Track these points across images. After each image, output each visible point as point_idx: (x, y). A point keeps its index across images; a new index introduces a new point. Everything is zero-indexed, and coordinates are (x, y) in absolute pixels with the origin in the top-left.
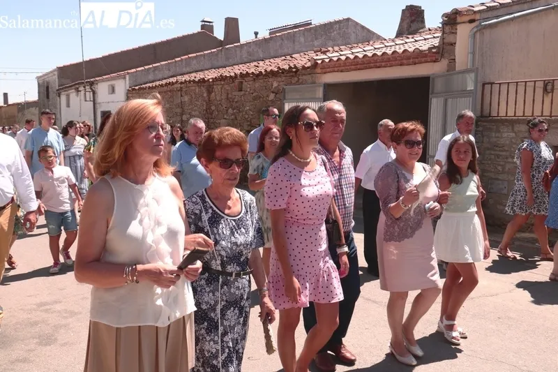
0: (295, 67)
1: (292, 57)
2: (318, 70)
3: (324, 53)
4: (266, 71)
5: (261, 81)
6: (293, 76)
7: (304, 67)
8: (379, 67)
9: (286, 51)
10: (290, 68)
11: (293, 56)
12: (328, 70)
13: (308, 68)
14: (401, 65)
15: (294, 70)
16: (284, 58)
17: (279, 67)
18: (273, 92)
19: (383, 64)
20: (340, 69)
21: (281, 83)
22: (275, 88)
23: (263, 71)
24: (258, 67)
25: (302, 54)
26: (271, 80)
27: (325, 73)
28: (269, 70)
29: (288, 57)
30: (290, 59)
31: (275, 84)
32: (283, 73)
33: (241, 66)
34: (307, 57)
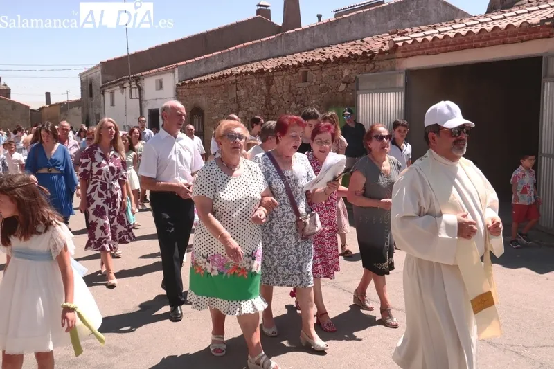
0: (371, 52)
1: (363, 41)
2: (399, 54)
3: (402, 34)
4: (335, 57)
5: (329, 69)
6: (367, 62)
7: (381, 52)
8: (475, 48)
9: (354, 34)
10: (364, 52)
11: (365, 39)
12: (410, 54)
13: (386, 52)
14: (503, 44)
15: (369, 55)
16: (354, 42)
17: (350, 53)
18: (344, 83)
19: (481, 43)
20: (426, 51)
21: (353, 71)
22: (346, 77)
23: (332, 58)
24: (323, 53)
25: (375, 37)
26: (341, 68)
27: (407, 57)
28: (338, 55)
29: (359, 41)
30: (361, 43)
31: (346, 73)
32: (355, 59)
33: (304, 53)
34: (380, 40)
